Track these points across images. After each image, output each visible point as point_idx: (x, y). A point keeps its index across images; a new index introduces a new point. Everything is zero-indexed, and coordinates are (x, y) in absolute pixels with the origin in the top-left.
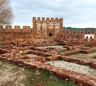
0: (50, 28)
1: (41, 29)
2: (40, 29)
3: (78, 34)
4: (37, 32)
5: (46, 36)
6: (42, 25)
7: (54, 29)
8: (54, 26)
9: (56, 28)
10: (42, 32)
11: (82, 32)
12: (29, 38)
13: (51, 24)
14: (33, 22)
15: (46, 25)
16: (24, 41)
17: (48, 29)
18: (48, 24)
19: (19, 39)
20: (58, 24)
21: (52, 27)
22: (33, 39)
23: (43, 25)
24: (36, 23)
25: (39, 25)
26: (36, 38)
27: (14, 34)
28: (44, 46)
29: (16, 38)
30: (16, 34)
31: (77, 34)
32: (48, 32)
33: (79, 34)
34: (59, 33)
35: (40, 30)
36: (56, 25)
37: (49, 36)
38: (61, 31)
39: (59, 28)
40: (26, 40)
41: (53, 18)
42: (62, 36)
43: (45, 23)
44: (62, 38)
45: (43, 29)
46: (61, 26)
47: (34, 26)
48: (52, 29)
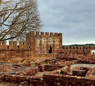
0: (49, 44)
1: (40, 44)
4: (36, 49)
5: (46, 53)
6: (41, 41)
7: (54, 45)
8: (54, 42)
9: (56, 43)
10: (41, 48)
12: (28, 56)
13: (51, 39)
15: (46, 41)
17: (48, 45)
18: (47, 39)
19: (17, 59)
21: (52, 43)
22: (33, 58)
23: (42, 40)
24: (35, 38)
25: (38, 41)
26: (36, 56)
27: (10, 52)
29: (13, 57)
30: (12, 52)
31: (76, 50)
32: (47, 48)
33: (78, 50)
34: (58, 50)
35: (39, 46)
36: (55, 40)
37: (49, 53)
38: (60, 46)
39: (59, 43)
40: (25, 59)
41: (53, 33)
42: (63, 53)
43: (44, 39)
44: (63, 55)
45: (43, 44)
46: (61, 41)
47: (33, 41)
48: (52, 45)
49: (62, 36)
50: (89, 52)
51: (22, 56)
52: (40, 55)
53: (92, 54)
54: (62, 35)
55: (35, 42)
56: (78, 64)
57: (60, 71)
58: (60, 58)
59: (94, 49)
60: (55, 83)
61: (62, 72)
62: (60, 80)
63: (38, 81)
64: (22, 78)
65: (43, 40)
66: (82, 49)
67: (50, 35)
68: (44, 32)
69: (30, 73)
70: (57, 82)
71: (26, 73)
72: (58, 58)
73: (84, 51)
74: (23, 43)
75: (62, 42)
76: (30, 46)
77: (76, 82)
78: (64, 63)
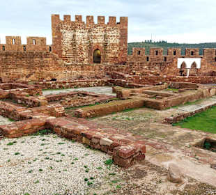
0: (95, 42)
1: (74, 43)
2: (72, 44)
3: (165, 58)
4: (64, 53)
5: (85, 62)
6: (74, 36)
7: (105, 45)
8: (105, 37)
9: (111, 41)
10: (75, 52)
12: (41, 67)
13: (99, 32)
14: (53, 26)
15: (86, 35)
16: (30, 75)
17: (91, 44)
18: (89, 31)
19: (18, 71)
20: (116, 33)
21: (101, 40)
22: (51, 70)
23: (77, 34)
24: (61, 31)
25: (68, 36)
26: (59, 67)
27: (4, 57)
28: (67, 87)
29: (9, 67)
30: (8, 57)
31: (162, 56)
32: (90, 52)
33: (168, 56)
34: (117, 56)
35: (69, 46)
36: (109, 34)
37: (94, 62)
38: (122, 48)
39: (118, 41)
41: (104, 17)
43: (82, 30)
45: (79, 43)
46: (124, 36)
47: (57, 36)
48: (101, 45)
49: (127, 25)
53: (179, 67)
54: (127, 21)
65: (81, 35)
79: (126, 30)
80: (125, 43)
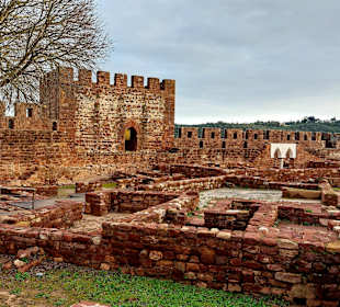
0: (129, 116)
1: (95, 118)
2: (92, 118)
3: (224, 143)
4: (78, 134)
5: (113, 149)
6: (96, 105)
7: (144, 122)
8: (144, 109)
9: (152, 116)
10: (97, 133)
11: (235, 136)
13: (135, 101)
15: (115, 106)
16: (28, 175)
17: (122, 119)
18: (121, 99)
19: (5, 167)
20: (160, 103)
21: (138, 114)
22: (65, 165)
23: (102, 101)
24: (76, 95)
25: (86, 105)
31: (220, 141)
32: (121, 133)
33: (227, 141)
35: (88, 123)
36: (150, 104)
37: (127, 149)
38: (167, 128)
39: (161, 117)
40: (36, 169)
41: (142, 78)
42: (175, 150)
43: (110, 96)
44: (176, 158)
45: (104, 118)
46: (169, 110)
47: (67, 105)
48: (139, 122)
49: (173, 92)
50: (264, 149)
51: (25, 159)
52: (93, 158)
53: (272, 156)
54: (174, 87)
55: (73, 107)
56: (223, 190)
57: (161, 211)
58: (164, 169)
59: (279, 139)
60: (144, 252)
61: (169, 217)
62: (161, 242)
63: (83, 247)
64: (25, 235)
65: (107, 103)
66: (240, 140)
67: (132, 87)
68: (108, 74)
69: (53, 217)
70: (150, 248)
71: (38, 220)
72: (157, 168)
73: (245, 145)
74: (30, 111)
75: (173, 114)
76: (55, 123)
77: (215, 249)
78: (178, 185)
79: (173, 99)
80: (172, 119)
